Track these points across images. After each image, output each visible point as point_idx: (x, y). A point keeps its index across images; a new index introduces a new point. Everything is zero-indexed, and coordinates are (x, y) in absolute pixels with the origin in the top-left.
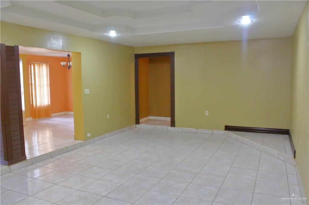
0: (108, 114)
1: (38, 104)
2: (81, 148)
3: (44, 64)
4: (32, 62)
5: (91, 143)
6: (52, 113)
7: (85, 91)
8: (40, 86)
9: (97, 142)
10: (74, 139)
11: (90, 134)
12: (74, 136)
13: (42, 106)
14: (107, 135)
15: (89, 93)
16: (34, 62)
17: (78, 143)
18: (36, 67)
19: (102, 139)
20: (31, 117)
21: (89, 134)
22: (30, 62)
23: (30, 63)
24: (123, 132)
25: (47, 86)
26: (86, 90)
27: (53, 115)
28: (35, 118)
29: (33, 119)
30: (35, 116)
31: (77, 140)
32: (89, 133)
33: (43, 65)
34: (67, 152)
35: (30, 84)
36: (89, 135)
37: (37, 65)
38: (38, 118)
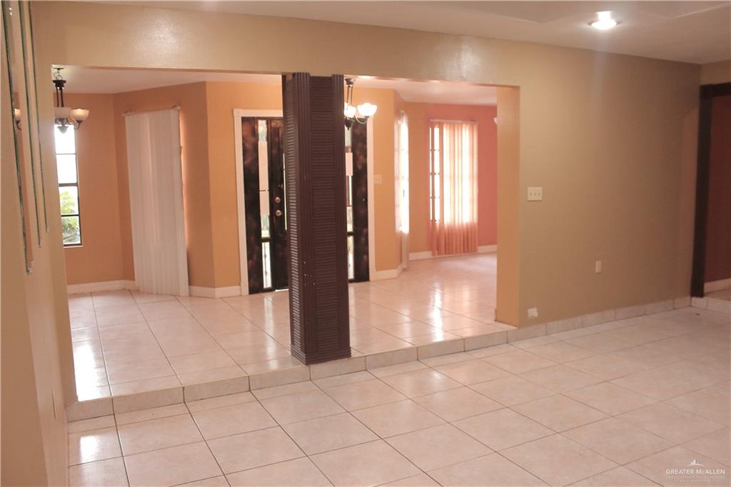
0: (598, 260)
1: (447, 221)
2: (506, 345)
3: (467, 124)
4: (436, 120)
5: (536, 337)
6: (480, 245)
7: (529, 192)
8: (453, 177)
9: (554, 335)
10: (493, 317)
11: (538, 311)
12: (496, 311)
13: (457, 226)
14: (590, 318)
15: (540, 198)
16: (440, 121)
17: (499, 330)
18: (446, 132)
19: (574, 329)
20: (429, 250)
21: (535, 309)
22: (432, 120)
23: (432, 122)
24: (645, 315)
25: (470, 176)
26: (530, 190)
27: (481, 249)
28: (438, 254)
29: (433, 254)
30: (438, 248)
31: (500, 322)
32: (533, 307)
33: (464, 126)
34: (465, 351)
35: (431, 171)
36: (533, 312)
37: (448, 126)
38: (445, 253)
